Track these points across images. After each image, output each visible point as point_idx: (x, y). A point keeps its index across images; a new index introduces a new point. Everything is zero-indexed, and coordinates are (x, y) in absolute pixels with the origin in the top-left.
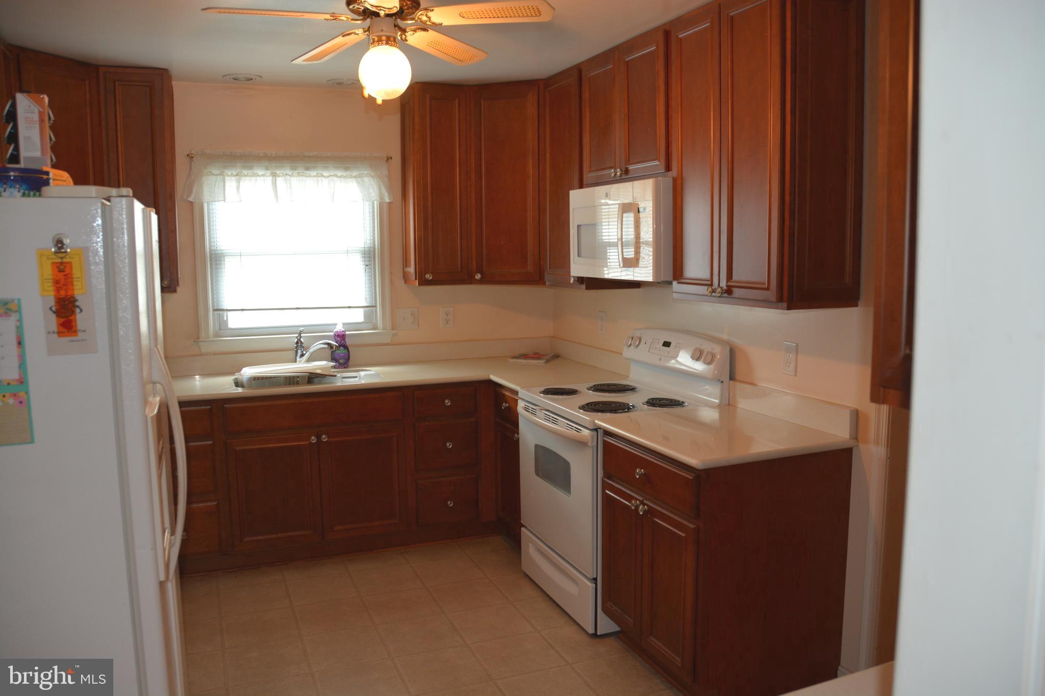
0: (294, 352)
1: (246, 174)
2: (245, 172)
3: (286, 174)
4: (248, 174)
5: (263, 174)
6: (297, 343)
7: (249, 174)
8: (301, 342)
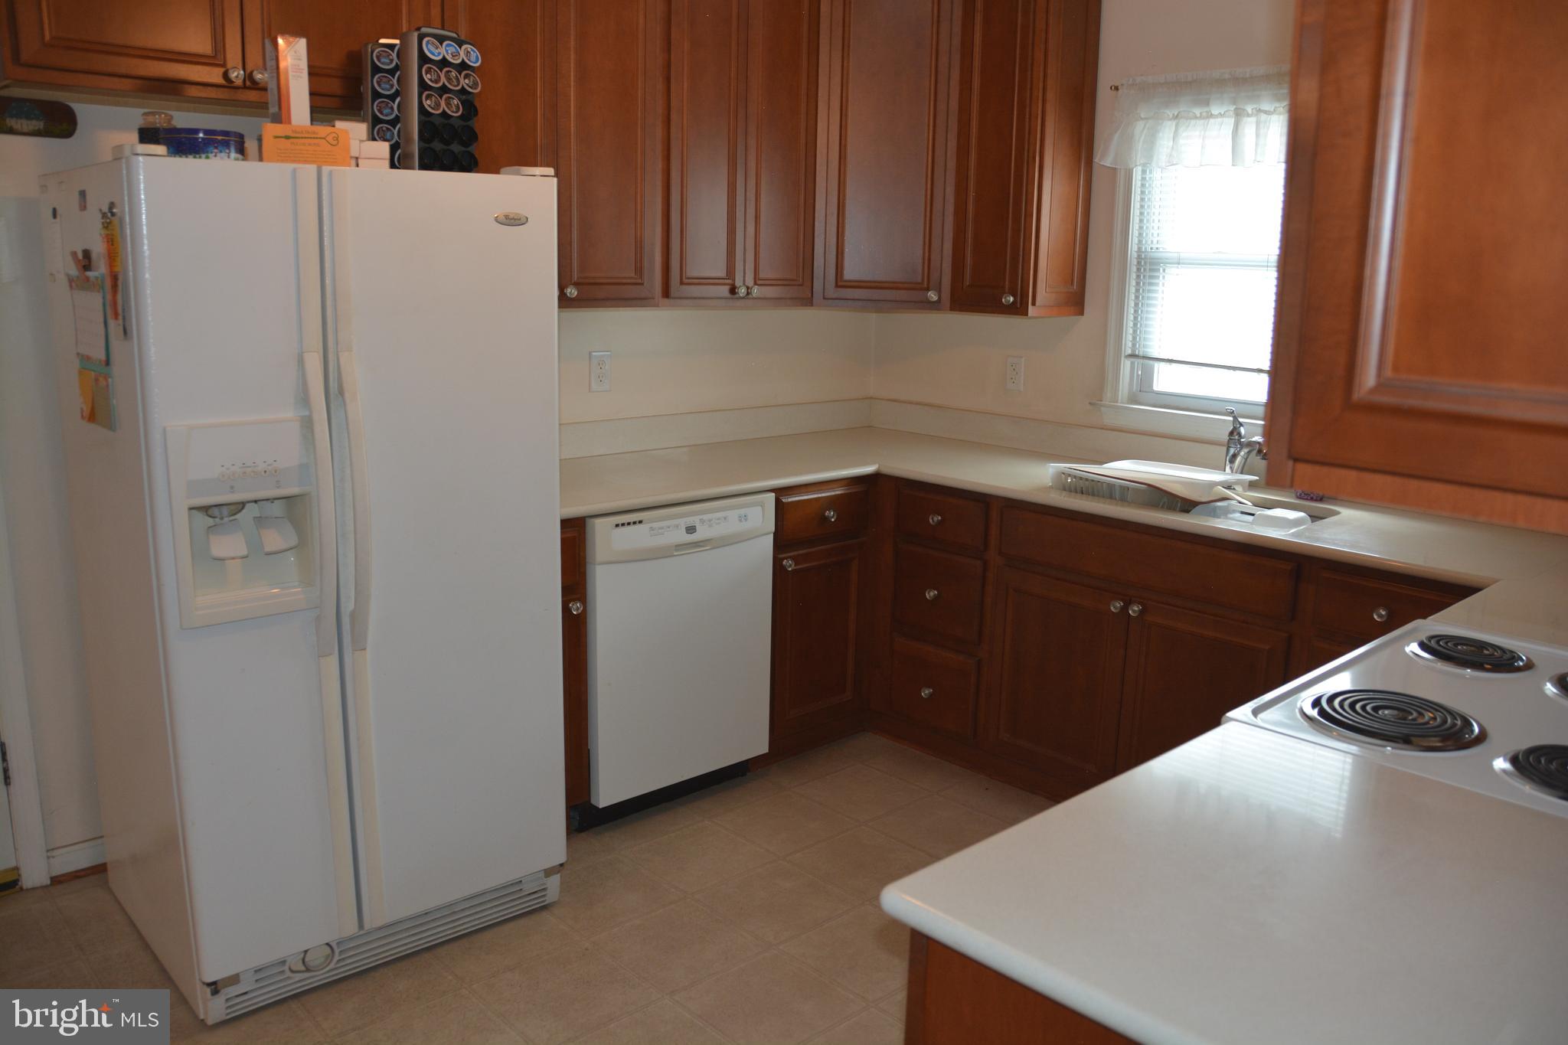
0: (1225, 449)
1: (1198, 115)
2: (1197, 111)
3: (1260, 111)
4: (1201, 113)
5: (1220, 113)
6: (1231, 433)
7: (1204, 114)
8: (1239, 434)
